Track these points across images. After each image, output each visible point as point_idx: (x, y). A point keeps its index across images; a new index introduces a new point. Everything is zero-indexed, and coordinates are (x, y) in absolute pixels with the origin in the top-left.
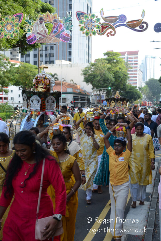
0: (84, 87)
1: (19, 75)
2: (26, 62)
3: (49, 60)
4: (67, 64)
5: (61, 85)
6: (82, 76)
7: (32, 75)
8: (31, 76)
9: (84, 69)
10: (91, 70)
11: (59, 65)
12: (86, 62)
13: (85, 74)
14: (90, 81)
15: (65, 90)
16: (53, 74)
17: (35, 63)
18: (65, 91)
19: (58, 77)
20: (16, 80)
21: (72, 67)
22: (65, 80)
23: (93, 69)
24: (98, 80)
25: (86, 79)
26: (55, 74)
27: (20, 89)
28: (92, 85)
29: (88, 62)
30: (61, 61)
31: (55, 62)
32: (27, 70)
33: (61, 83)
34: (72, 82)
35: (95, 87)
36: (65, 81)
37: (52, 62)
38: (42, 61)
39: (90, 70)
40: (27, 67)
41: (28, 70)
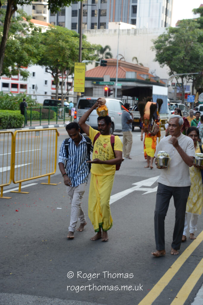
0: (155, 70)
1: (47, 46)
2: (58, 24)
3: (97, 22)
4: (129, 28)
5: (116, 66)
6: (153, 50)
7: (68, 47)
8: (67, 49)
9: (156, 38)
10: (169, 41)
11: (115, 31)
12: (162, 26)
13: (158, 48)
14: (166, 60)
15: (123, 75)
16: (104, 47)
17: (74, 26)
18: (122, 77)
19: (111, 52)
20: (41, 55)
21: (137, 35)
22: (123, 58)
23: (172, 40)
24: (181, 59)
25: (160, 56)
26: (107, 47)
27: (46, 71)
28: (170, 67)
29: (165, 26)
30: (118, 23)
31: (108, 26)
32: (60, 39)
33: (116, 63)
34: (135, 60)
35: (174, 70)
36: (123, 60)
37: (102, 25)
38: (86, 24)
39: (167, 40)
40: (61, 34)
41: (62, 39)
